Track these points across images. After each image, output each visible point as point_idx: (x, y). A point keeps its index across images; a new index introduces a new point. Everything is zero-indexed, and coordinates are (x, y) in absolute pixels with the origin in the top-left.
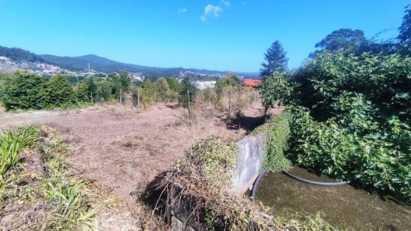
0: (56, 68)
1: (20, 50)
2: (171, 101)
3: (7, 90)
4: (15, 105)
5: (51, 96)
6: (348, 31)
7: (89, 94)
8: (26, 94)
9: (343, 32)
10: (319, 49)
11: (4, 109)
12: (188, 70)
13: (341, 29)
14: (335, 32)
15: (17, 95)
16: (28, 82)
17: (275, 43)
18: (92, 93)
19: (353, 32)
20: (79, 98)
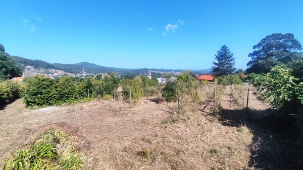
0: (62, 72)
1: (40, 61)
2: (151, 95)
3: (28, 91)
4: (33, 103)
5: (60, 94)
6: (280, 34)
7: (87, 91)
8: (41, 94)
9: (274, 36)
10: (257, 49)
11: (25, 105)
12: (151, 70)
13: (273, 34)
14: (268, 37)
15: (35, 94)
16: (43, 84)
17: (223, 47)
18: (88, 90)
19: (283, 35)
20: (79, 94)
